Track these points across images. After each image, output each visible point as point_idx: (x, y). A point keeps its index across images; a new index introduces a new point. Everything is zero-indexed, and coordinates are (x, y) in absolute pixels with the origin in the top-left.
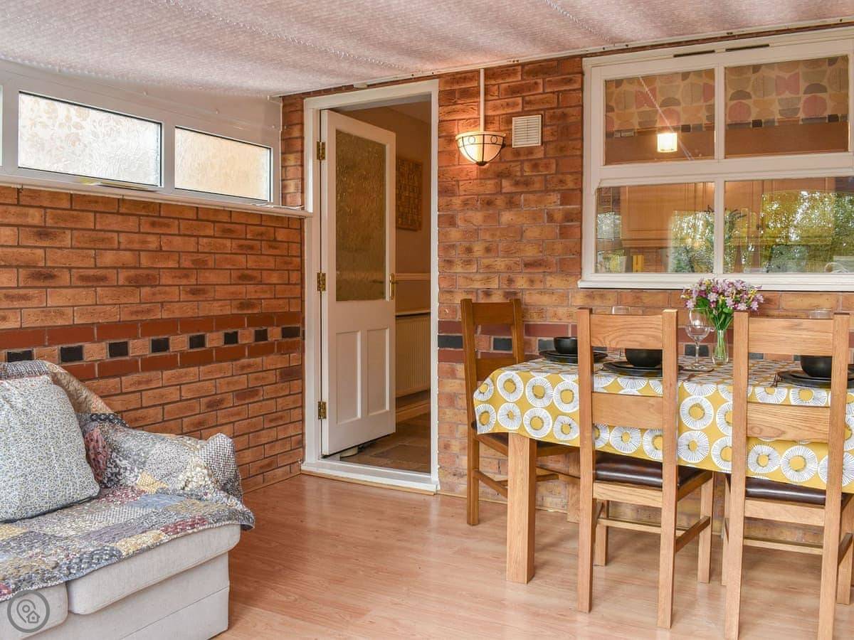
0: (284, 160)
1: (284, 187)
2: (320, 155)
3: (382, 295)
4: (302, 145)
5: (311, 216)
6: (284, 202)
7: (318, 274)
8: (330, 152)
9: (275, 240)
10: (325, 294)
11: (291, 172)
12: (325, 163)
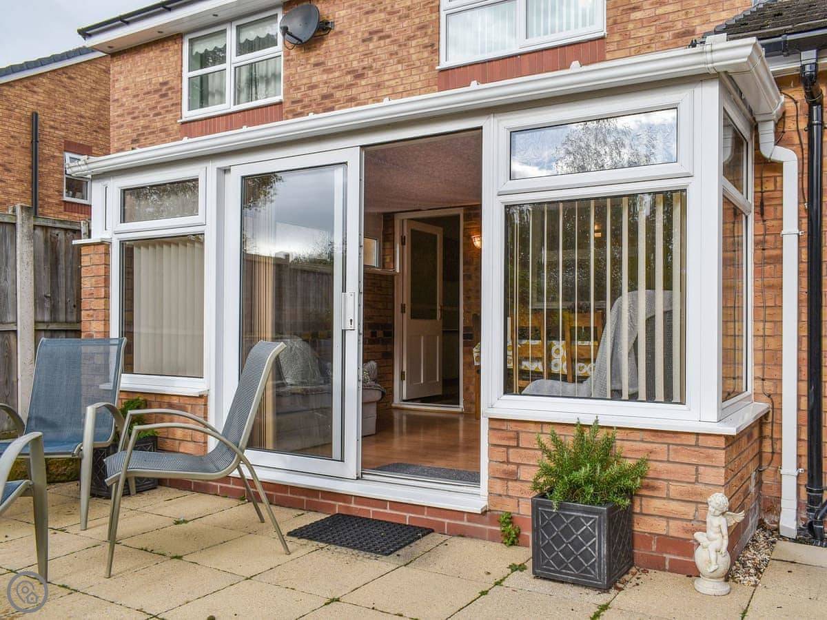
0: (384, 245)
1: (384, 259)
2: (403, 243)
3: (435, 317)
4: (394, 238)
5: (398, 274)
6: (384, 267)
7: (402, 305)
8: (408, 241)
9: (381, 287)
10: (405, 315)
11: (387, 251)
12: (406, 247)
